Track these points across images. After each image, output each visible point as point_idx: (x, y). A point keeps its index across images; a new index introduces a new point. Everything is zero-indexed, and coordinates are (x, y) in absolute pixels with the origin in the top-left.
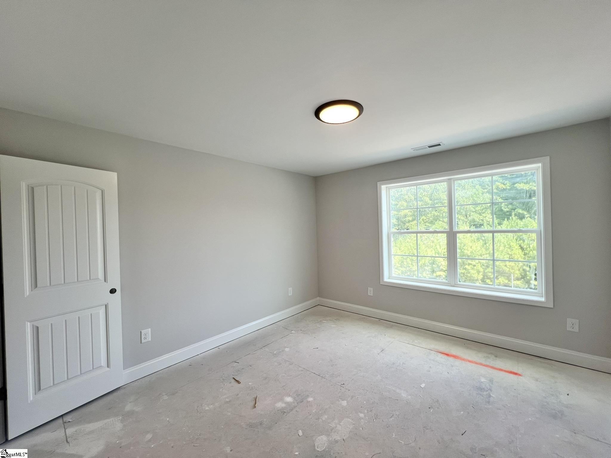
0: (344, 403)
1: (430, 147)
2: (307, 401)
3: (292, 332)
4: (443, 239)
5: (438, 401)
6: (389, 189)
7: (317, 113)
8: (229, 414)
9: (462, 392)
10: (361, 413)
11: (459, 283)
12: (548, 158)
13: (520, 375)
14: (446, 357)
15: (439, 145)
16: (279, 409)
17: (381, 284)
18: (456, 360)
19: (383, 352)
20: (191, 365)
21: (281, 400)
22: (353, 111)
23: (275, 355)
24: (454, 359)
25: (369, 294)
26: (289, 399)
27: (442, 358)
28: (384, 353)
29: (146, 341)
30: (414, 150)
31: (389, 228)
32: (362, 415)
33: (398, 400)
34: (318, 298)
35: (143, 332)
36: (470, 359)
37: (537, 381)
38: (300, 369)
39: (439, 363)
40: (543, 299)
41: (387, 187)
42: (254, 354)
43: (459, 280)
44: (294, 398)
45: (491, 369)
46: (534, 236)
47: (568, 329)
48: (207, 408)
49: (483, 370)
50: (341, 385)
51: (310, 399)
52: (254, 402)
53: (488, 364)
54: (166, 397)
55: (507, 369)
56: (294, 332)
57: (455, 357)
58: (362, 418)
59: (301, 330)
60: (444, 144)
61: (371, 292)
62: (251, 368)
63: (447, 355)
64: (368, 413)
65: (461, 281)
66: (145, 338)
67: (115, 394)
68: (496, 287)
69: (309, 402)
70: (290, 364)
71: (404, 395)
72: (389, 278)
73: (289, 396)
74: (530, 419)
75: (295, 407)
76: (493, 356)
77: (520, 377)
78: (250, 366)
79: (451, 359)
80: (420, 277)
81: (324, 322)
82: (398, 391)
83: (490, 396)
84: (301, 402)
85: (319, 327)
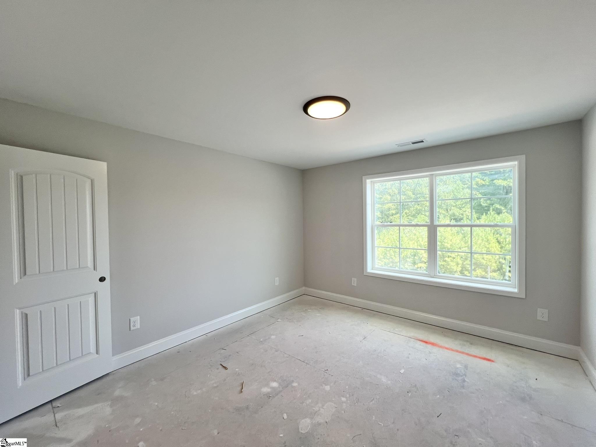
0: (328, 388)
1: (413, 143)
2: (292, 385)
3: (278, 320)
4: (424, 232)
5: (415, 386)
6: (374, 183)
7: (305, 108)
8: (217, 398)
9: (439, 377)
10: (343, 397)
11: (438, 274)
12: (523, 157)
13: (493, 361)
14: (424, 344)
15: (422, 141)
16: (264, 394)
17: (364, 274)
18: (434, 347)
19: (365, 339)
20: (179, 352)
21: (267, 385)
22: (340, 107)
23: (262, 342)
24: (432, 346)
25: (353, 284)
26: (275, 384)
27: (420, 345)
28: (366, 341)
29: (134, 328)
30: (399, 146)
31: (373, 221)
32: (344, 399)
33: (378, 385)
34: (304, 288)
35: (132, 319)
36: (447, 346)
37: (508, 366)
38: (286, 356)
39: (417, 350)
40: (516, 290)
41: (371, 181)
42: (241, 341)
43: (439, 271)
44: (280, 384)
45: (467, 356)
46: (509, 230)
47: (539, 318)
48: (195, 393)
49: (459, 357)
50: (325, 371)
51: (295, 384)
52: (240, 387)
53: (463, 350)
54: (154, 383)
55: (481, 356)
56: (280, 320)
57: (433, 344)
58: (344, 402)
59: (287, 319)
60: (427, 141)
61: (354, 282)
62: (238, 354)
63: (426, 342)
64: (350, 397)
65: (440, 272)
66: (134, 326)
67: (104, 380)
68: (473, 278)
69: (294, 387)
70: (276, 351)
71: (384, 379)
72: (372, 269)
73: (275, 381)
74: (501, 402)
75: (280, 392)
76: (468, 343)
77: (493, 363)
78: (237, 353)
79: (429, 346)
80: (401, 269)
81: (310, 311)
82: (379, 376)
83: (464, 381)
84: (286, 387)
85: (304, 316)
